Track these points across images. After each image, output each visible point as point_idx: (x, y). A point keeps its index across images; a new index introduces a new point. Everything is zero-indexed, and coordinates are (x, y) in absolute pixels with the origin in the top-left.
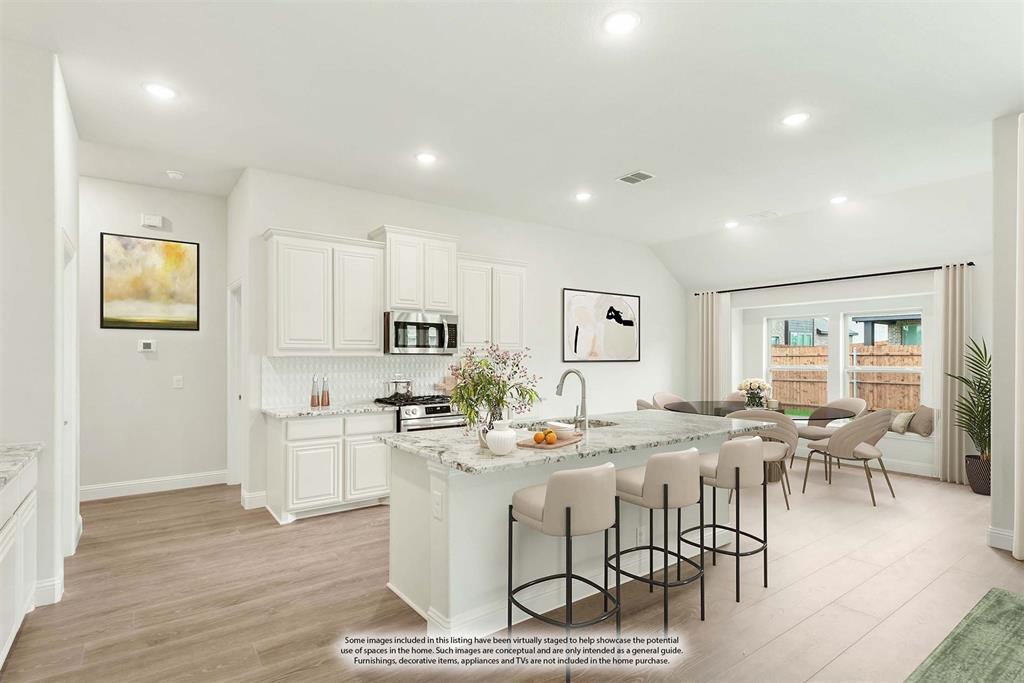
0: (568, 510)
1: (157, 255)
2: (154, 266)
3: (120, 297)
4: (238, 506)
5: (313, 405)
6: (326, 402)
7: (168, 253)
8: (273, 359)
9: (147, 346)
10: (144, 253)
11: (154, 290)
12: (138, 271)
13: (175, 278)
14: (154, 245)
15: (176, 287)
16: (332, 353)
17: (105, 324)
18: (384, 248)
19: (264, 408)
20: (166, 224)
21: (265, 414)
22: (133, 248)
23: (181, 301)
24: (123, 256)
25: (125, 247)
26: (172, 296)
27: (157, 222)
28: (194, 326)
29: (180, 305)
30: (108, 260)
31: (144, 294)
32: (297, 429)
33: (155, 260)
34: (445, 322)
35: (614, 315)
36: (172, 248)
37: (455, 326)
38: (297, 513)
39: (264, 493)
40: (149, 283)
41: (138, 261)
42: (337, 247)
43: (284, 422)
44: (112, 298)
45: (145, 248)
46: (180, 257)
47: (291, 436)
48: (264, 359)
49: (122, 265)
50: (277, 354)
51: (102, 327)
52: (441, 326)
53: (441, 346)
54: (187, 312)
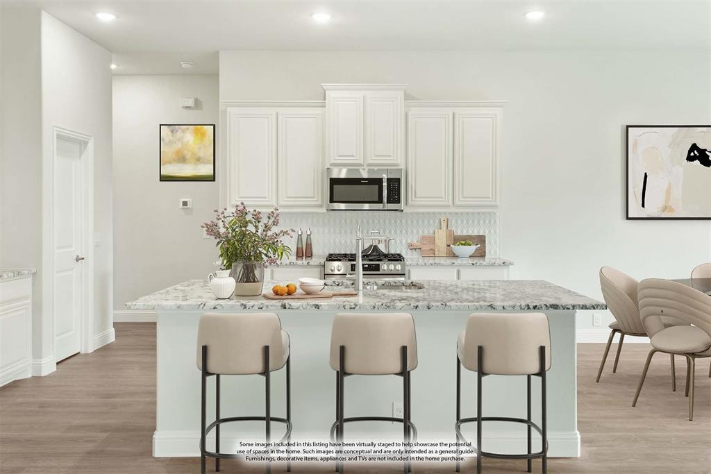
1: (190, 135)
2: (188, 141)
3: (170, 162)
7: (196, 133)
9: (185, 204)
10: (182, 134)
11: (188, 156)
12: (179, 146)
13: (200, 149)
14: (188, 129)
15: (201, 154)
17: (163, 179)
22: (177, 132)
23: (204, 163)
24: (171, 138)
25: (172, 132)
26: (198, 160)
28: (212, 179)
29: (202, 165)
30: (163, 141)
31: (182, 159)
33: (189, 138)
36: (198, 129)
37: (397, 180)
40: (186, 152)
41: (179, 139)
44: (165, 163)
45: (183, 131)
46: (203, 134)
49: (171, 142)
51: (161, 180)
52: (381, 180)
53: (380, 201)
54: (207, 170)
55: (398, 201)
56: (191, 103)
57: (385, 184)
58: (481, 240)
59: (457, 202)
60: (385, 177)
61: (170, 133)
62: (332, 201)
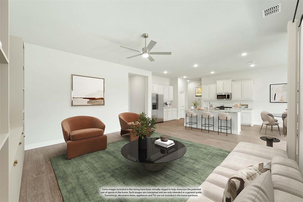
7: (200, 88)
9: (199, 99)
11: (199, 92)
16: (209, 100)
18: (217, 84)
37: (229, 95)
42: (210, 85)
44: (196, 94)
53: (226, 98)
55: (229, 98)
56: (200, 84)
58: (247, 105)
59: (242, 98)
60: (227, 94)
61: (197, 89)
62: (217, 99)
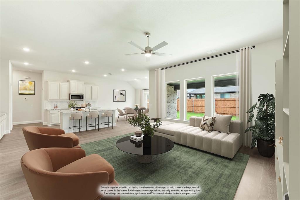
0: (73, 117)
3: (22, 90)
4: (42, 125)
5: (54, 108)
6: (56, 107)
7: (30, 83)
8: (48, 101)
9: (25, 99)
11: (27, 89)
12: (25, 86)
15: (31, 88)
16: (59, 100)
17: (20, 94)
18: (69, 83)
19: (47, 109)
20: (29, 78)
21: (47, 110)
23: (32, 90)
25: (23, 82)
26: (30, 90)
27: (28, 78)
28: (34, 94)
30: (20, 84)
31: (26, 89)
32: (51, 112)
33: (28, 84)
34: (81, 95)
35: (121, 94)
37: (83, 96)
38: (52, 125)
39: (47, 123)
40: (27, 88)
41: (25, 84)
42: (60, 83)
43: (49, 111)
44: (21, 90)
45: (26, 82)
46: (32, 84)
47: (50, 113)
48: (47, 101)
49: (22, 85)
50: (48, 100)
51: (19, 94)
52: (80, 96)
53: (80, 99)
54: (33, 92)
55: (83, 99)
57: (81, 96)
61: (22, 83)
62: (71, 99)
